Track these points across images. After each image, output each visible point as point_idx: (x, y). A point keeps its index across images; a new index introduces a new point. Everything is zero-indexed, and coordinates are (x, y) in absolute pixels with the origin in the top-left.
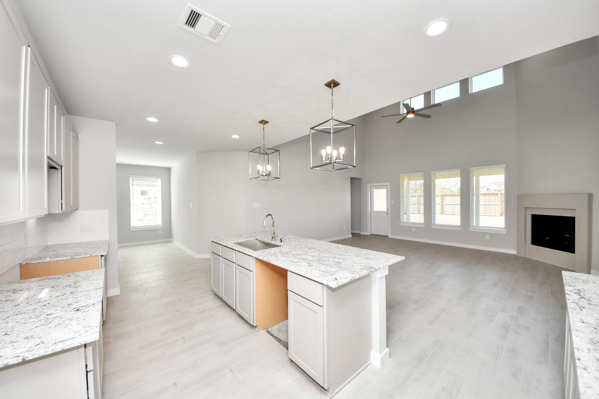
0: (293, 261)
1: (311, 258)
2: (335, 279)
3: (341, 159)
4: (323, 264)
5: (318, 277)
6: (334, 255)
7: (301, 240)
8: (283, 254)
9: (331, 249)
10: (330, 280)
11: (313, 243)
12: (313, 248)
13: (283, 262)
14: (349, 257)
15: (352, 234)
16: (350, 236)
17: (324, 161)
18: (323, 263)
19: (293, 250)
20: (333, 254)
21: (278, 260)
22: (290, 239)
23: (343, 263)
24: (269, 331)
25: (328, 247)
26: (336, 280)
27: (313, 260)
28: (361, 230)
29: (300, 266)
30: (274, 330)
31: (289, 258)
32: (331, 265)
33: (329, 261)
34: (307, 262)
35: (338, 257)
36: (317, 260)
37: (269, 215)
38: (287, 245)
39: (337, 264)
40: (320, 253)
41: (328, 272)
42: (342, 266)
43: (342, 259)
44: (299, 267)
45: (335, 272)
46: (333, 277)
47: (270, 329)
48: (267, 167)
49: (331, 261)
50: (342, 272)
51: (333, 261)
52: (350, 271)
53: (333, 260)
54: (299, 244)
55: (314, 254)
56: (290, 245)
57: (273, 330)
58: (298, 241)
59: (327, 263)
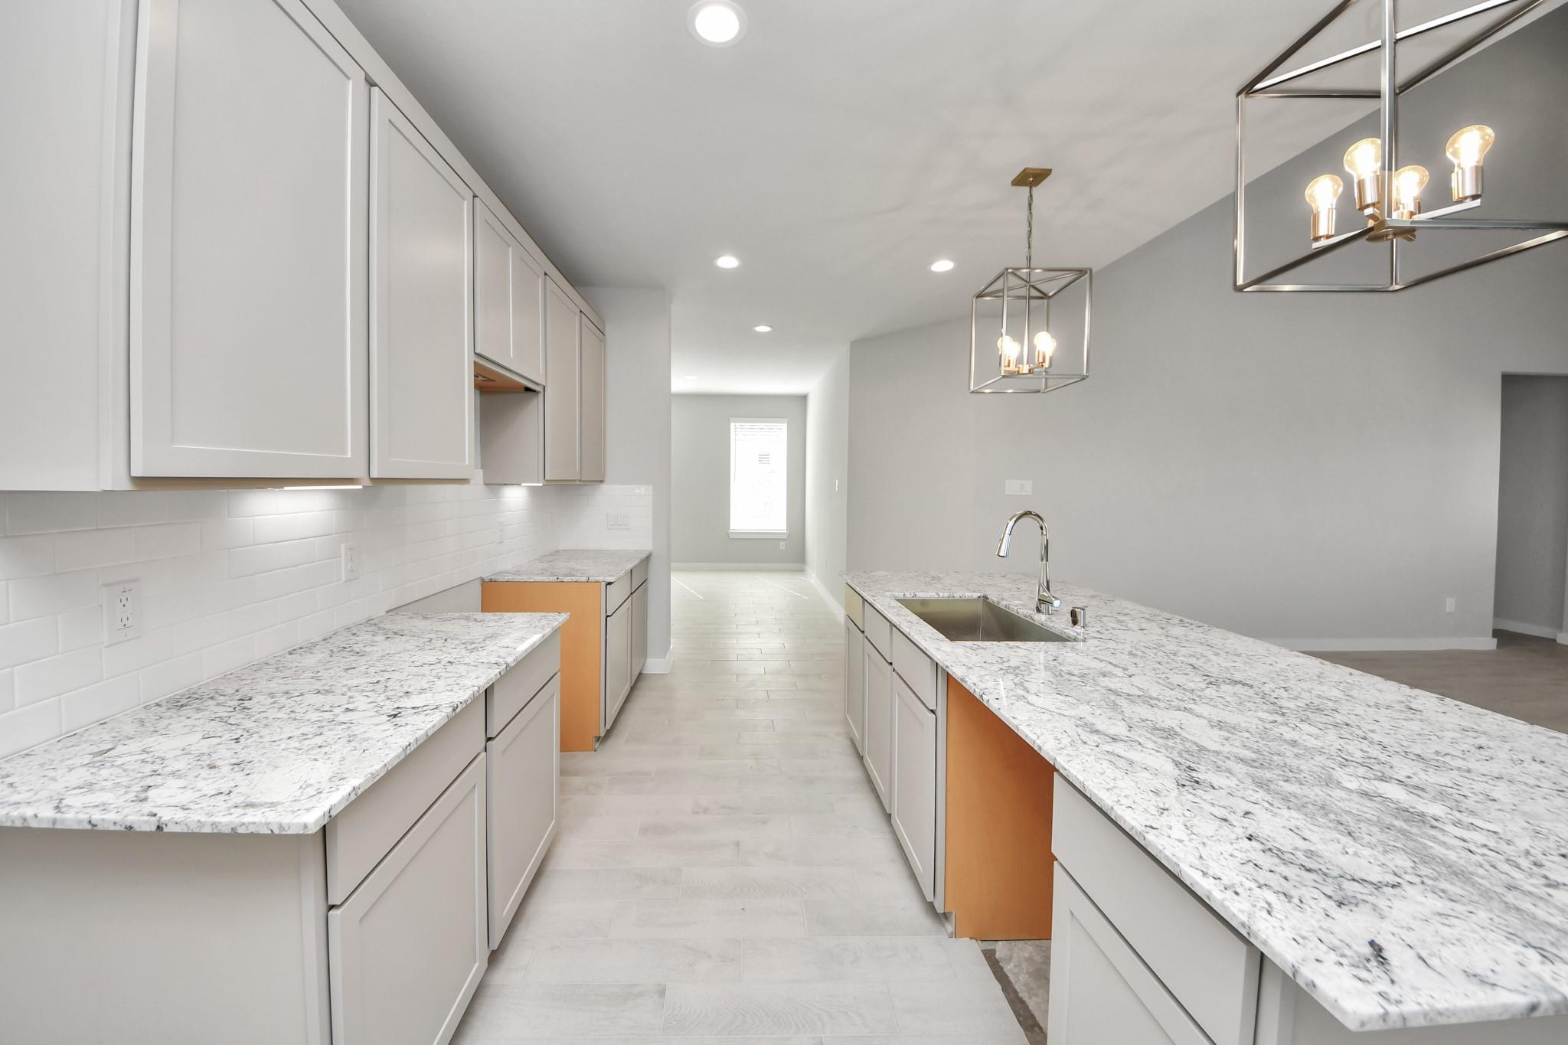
0: (1100, 727)
1: (1211, 740)
2: (1367, 950)
3: (1461, 201)
4: (1287, 799)
5: (1226, 881)
6: (1375, 752)
7: (1177, 631)
8: (1061, 680)
9: (1359, 710)
10: (1321, 951)
11: (1239, 655)
12: (1236, 682)
13: (1045, 717)
14: (1500, 791)
15: (1497, 633)
16: (1490, 644)
17: (1328, 237)
18: (1288, 787)
19: (1119, 672)
20: (1365, 745)
21: (1020, 704)
22: (1121, 618)
23: (1450, 828)
24: (997, 955)
25: (1335, 693)
26: (1374, 963)
27: (1217, 753)
28: (1559, 626)
29: (1126, 766)
30: (1015, 960)
31: (1085, 707)
32: (1345, 818)
33: (1329, 782)
34: (1180, 754)
35: (1403, 768)
36: (1248, 754)
37: (1028, 513)
38: (1096, 642)
39: (1398, 823)
40: (1279, 719)
41: (1312, 867)
42: (1438, 850)
43: (1441, 796)
44: (1118, 774)
45: (1378, 886)
46: (1355, 926)
47: (1001, 949)
48: (1036, 341)
49: (1353, 785)
50: (1440, 905)
51: (1366, 794)
52: (1513, 920)
53: (1366, 786)
54: (1160, 645)
55: (1232, 718)
56: (1112, 645)
57: (1011, 957)
58: (1160, 631)
59: (1316, 793)
